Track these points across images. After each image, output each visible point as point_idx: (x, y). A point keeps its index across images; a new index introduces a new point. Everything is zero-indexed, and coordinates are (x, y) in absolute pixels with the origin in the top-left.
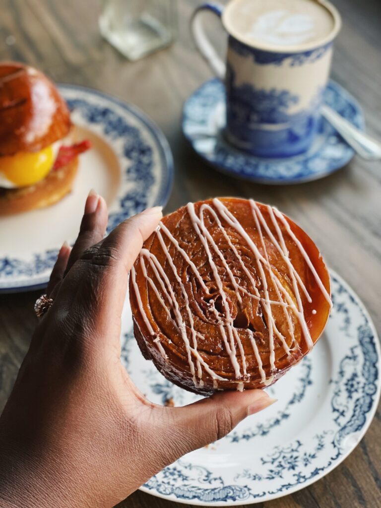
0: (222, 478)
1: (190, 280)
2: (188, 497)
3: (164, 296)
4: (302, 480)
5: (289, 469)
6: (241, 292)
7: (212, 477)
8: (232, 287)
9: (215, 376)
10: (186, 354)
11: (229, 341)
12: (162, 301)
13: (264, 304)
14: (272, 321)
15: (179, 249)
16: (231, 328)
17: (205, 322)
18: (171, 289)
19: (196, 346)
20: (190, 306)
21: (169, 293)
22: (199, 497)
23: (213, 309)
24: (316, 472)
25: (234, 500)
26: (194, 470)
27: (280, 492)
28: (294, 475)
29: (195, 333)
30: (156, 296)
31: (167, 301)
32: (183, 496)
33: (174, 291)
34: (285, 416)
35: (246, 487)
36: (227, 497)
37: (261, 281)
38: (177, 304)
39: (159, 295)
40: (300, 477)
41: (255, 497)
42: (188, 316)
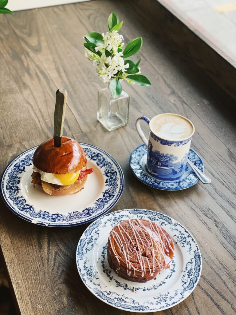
0: (139, 303)
1: (128, 241)
2: (126, 308)
3: (119, 245)
4: (168, 305)
5: (164, 301)
6: (144, 246)
7: (135, 302)
8: (141, 244)
9: (135, 269)
10: (126, 262)
11: (140, 259)
12: (119, 246)
13: (152, 250)
14: (154, 255)
15: (125, 231)
16: (141, 256)
17: (132, 253)
18: (122, 243)
19: (129, 260)
20: (128, 248)
21: (121, 244)
22: (130, 309)
23: (135, 250)
24: (174, 303)
25: (143, 310)
26: (128, 299)
27: (160, 309)
28: (166, 304)
29: (129, 256)
30: (117, 244)
31: (120, 246)
32: (124, 308)
33: (123, 243)
34: (164, 283)
35: (147, 306)
36: (140, 309)
37: (151, 244)
38: (123, 247)
39: (118, 244)
40: (167, 305)
41: (150, 310)
42: (127, 251)
